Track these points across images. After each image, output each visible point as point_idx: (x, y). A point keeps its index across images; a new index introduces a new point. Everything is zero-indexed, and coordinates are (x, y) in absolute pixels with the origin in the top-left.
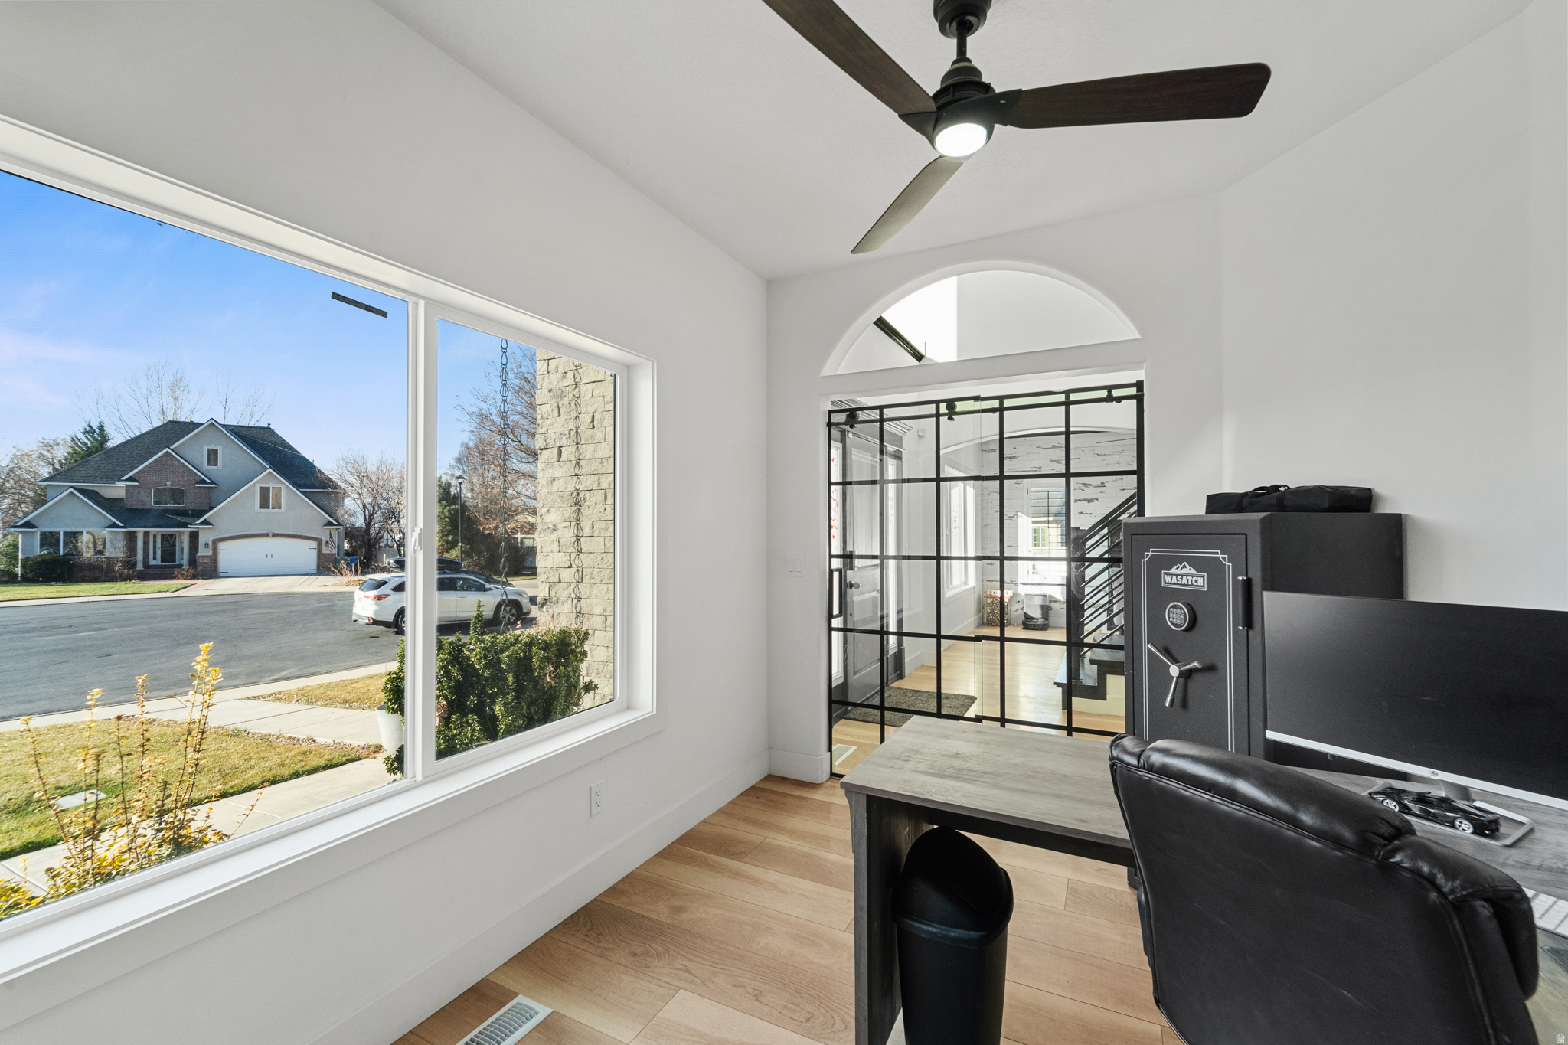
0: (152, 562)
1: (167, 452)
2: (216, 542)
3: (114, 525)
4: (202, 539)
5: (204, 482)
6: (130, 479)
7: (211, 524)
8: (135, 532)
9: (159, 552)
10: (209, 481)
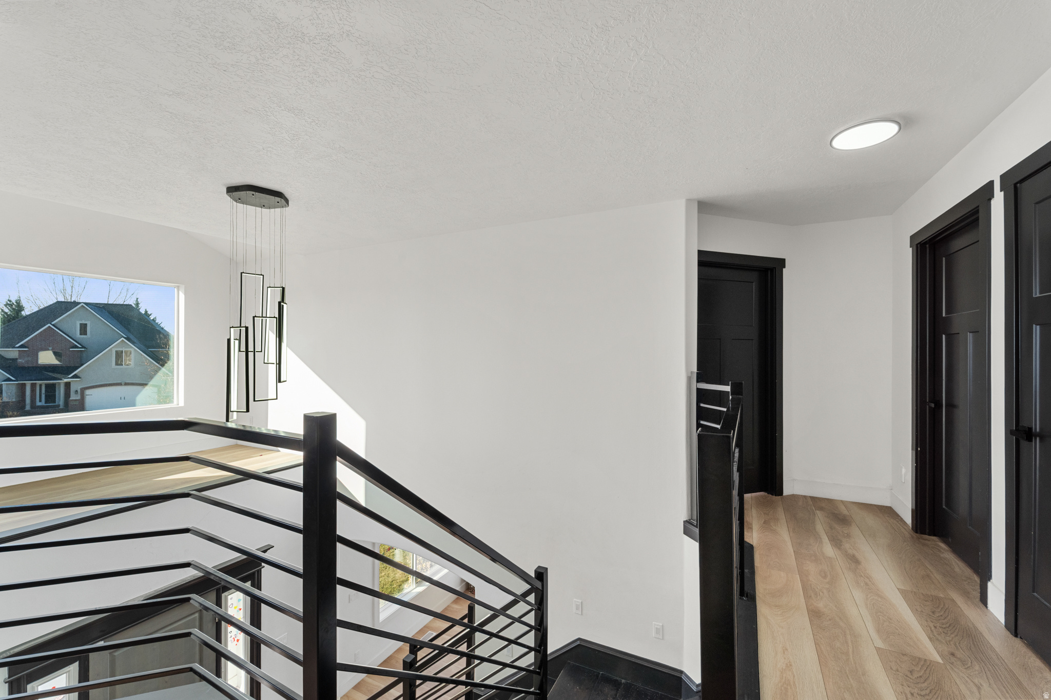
0: (38, 404)
1: (49, 327)
2: (83, 390)
3: (9, 380)
4: (73, 388)
5: (76, 347)
6: (22, 346)
7: (80, 378)
8: (25, 384)
9: (43, 396)
10: (80, 346)
